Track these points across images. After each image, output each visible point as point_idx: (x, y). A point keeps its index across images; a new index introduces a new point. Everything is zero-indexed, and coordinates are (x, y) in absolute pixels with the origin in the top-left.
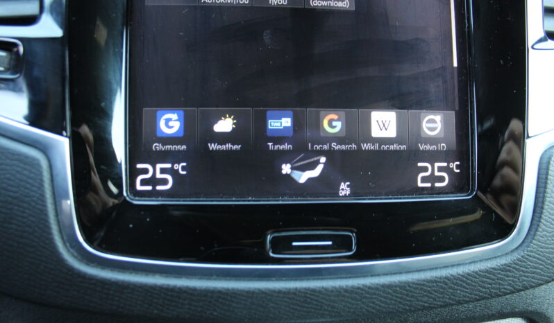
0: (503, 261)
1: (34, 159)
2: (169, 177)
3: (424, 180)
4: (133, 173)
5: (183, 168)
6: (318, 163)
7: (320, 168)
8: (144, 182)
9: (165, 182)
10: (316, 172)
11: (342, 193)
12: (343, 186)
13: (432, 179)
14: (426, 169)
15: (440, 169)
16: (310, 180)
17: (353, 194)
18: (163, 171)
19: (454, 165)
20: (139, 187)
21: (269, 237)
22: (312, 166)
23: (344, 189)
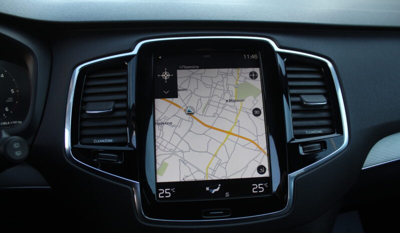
0: (283, 216)
2: (169, 193)
3: (255, 190)
4: (158, 192)
5: (174, 190)
6: (218, 186)
7: (219, 188)
8: (161, 195)
9: (168, 195)
10: (218, 189)
13: (258, 190)
14: (255, 186)
15: (261, 186)
16: (215, 192)
17: (230, 196)
18: (167, 191)
20: (160, 197)
23: (227, 195)
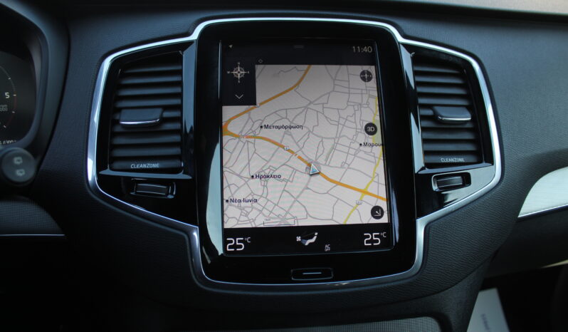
1: (182, 236)
11: (327, 250)
12: (326, 246)
19: (383, 234)
21: (292, 271)
22: (311, 238)
